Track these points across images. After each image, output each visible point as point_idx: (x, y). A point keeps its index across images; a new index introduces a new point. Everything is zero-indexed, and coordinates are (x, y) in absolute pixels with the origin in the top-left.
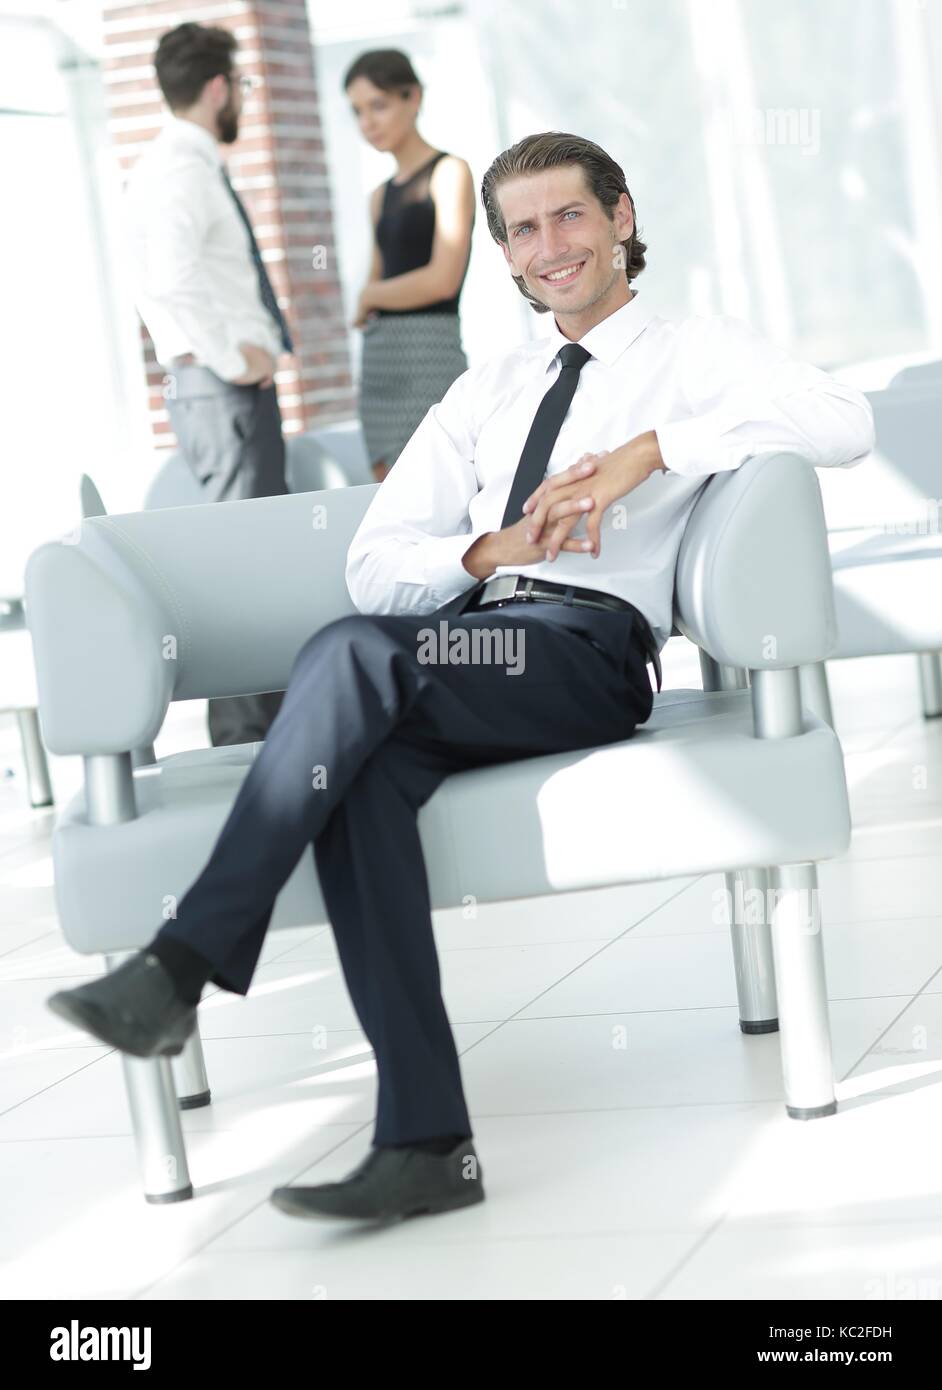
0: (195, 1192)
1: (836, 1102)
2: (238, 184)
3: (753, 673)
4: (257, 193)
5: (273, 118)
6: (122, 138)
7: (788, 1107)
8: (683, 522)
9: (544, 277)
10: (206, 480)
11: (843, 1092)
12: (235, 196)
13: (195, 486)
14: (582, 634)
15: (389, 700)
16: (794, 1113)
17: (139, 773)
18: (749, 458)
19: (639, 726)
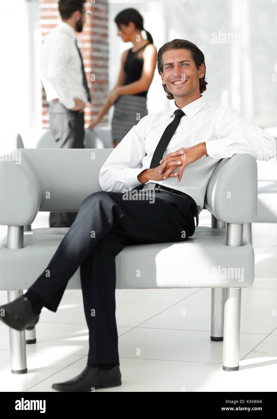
0: (28, 371)
1: (239, 366)
2: (80, 45)
3: (228, 224)
4: (85, 49)
5: (93, 25)
6: (43, 26)
7: (223, 366)
8: (211, 173)
9: (173, 83)
10: (58, 140)
11: (241, 364)
12: (79, 50)
13: (54, 141)
14: (175, 205)
15: (110, 220)
16: (224, 368)
17: (25, 233)
18: (235, 154)
19: (189, 237)
